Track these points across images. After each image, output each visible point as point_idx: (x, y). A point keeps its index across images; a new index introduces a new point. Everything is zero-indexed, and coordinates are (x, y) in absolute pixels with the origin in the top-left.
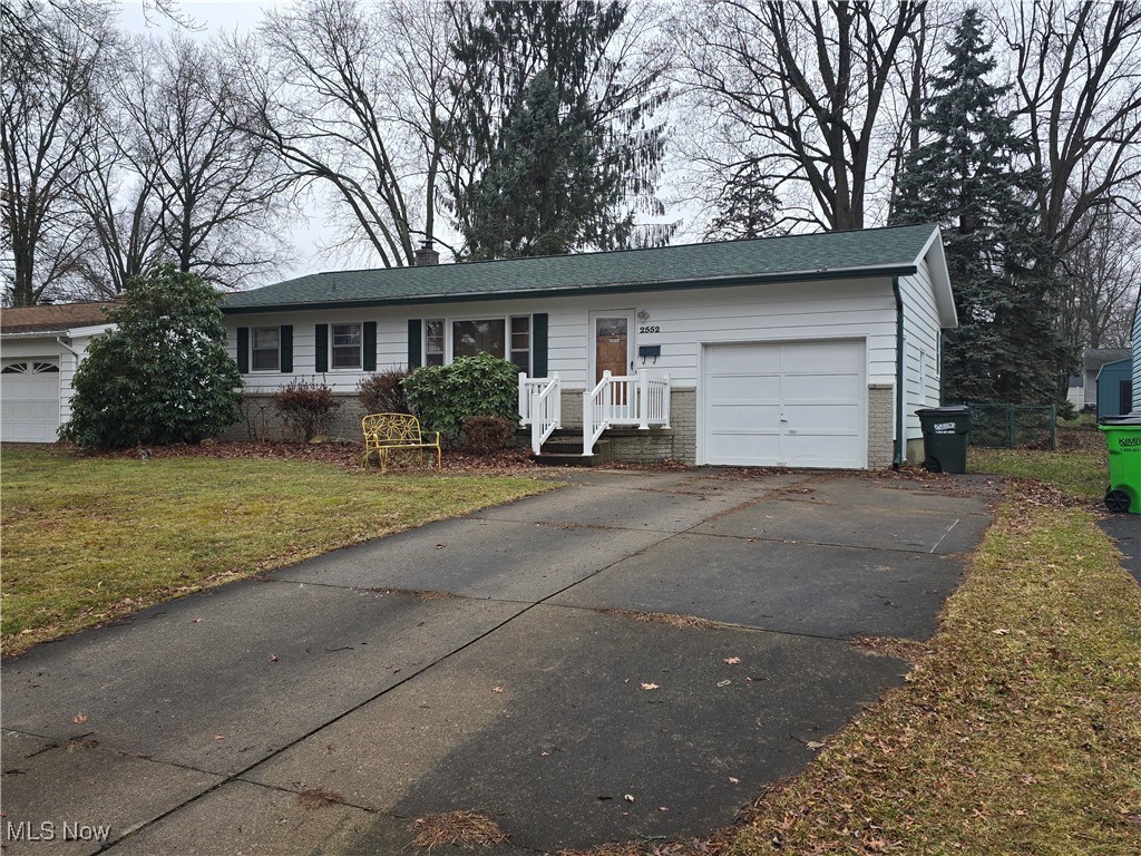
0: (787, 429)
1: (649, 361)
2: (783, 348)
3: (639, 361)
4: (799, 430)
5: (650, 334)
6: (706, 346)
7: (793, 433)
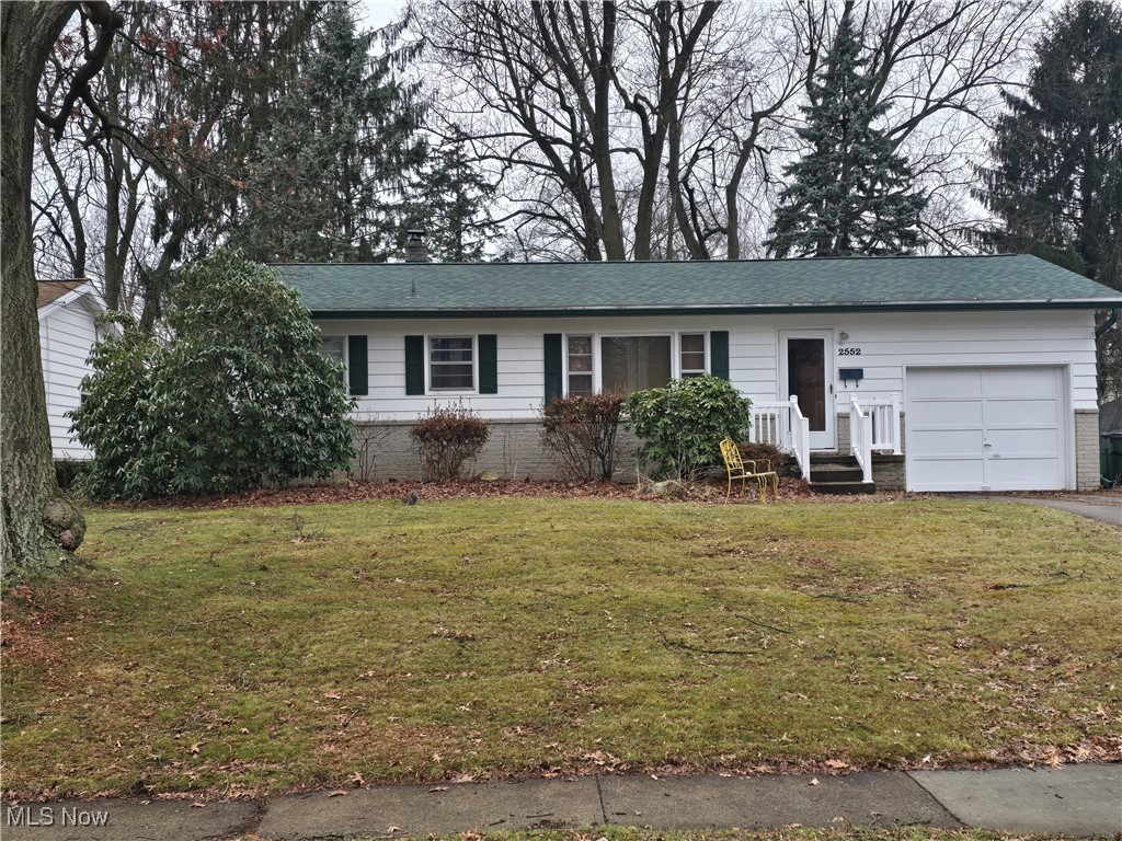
0: (990, 453)
1: (851, 385)
2: (984, 373)
3: (839, 386)
4: (1003, 454)
5: (849, 357)
6: (909, 369)
7: (996, 457)
